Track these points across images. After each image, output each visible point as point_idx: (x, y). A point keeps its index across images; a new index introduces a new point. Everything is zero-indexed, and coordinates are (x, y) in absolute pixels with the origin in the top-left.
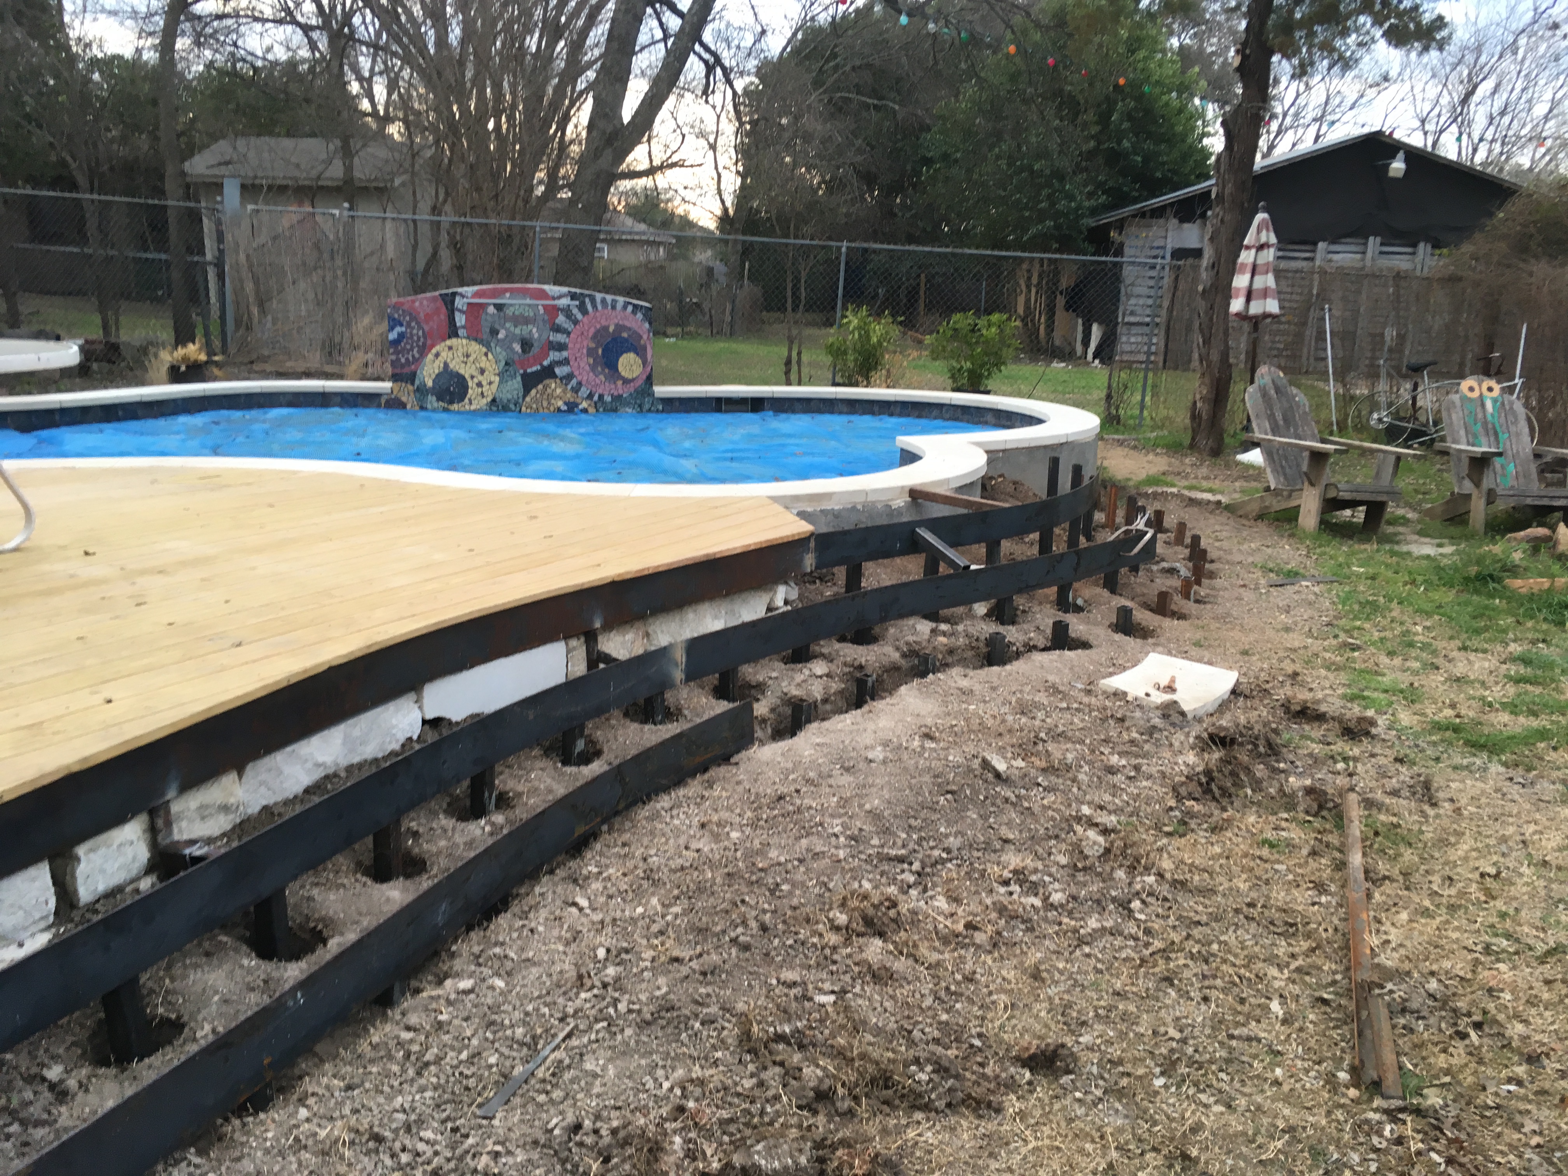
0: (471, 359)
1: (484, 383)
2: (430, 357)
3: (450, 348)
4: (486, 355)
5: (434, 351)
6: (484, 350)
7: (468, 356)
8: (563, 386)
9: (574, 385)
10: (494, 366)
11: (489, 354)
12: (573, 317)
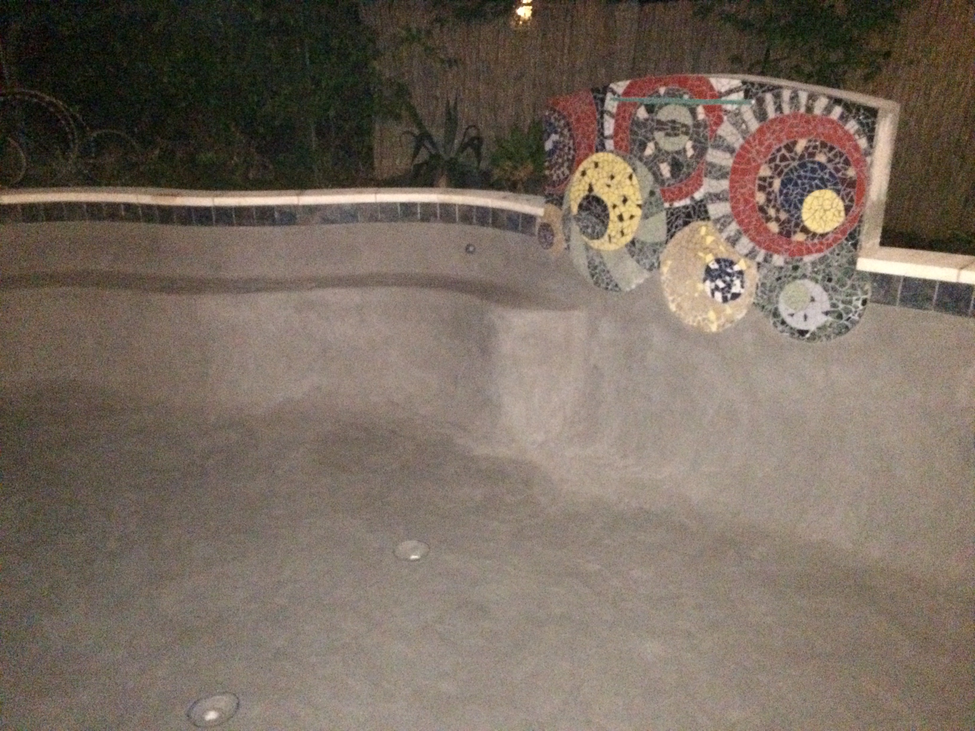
0: (615, 181)
1: (626, 216)
2: (578, 174)
3: (596, 165)
4: (630, 177)
5: (581, 168)
6: (629, 170)
7: (612, 177)
8: (717, 234)
9: (732, 233)
10: (637, 194)
11: (634, 176)
12: (743, 125)
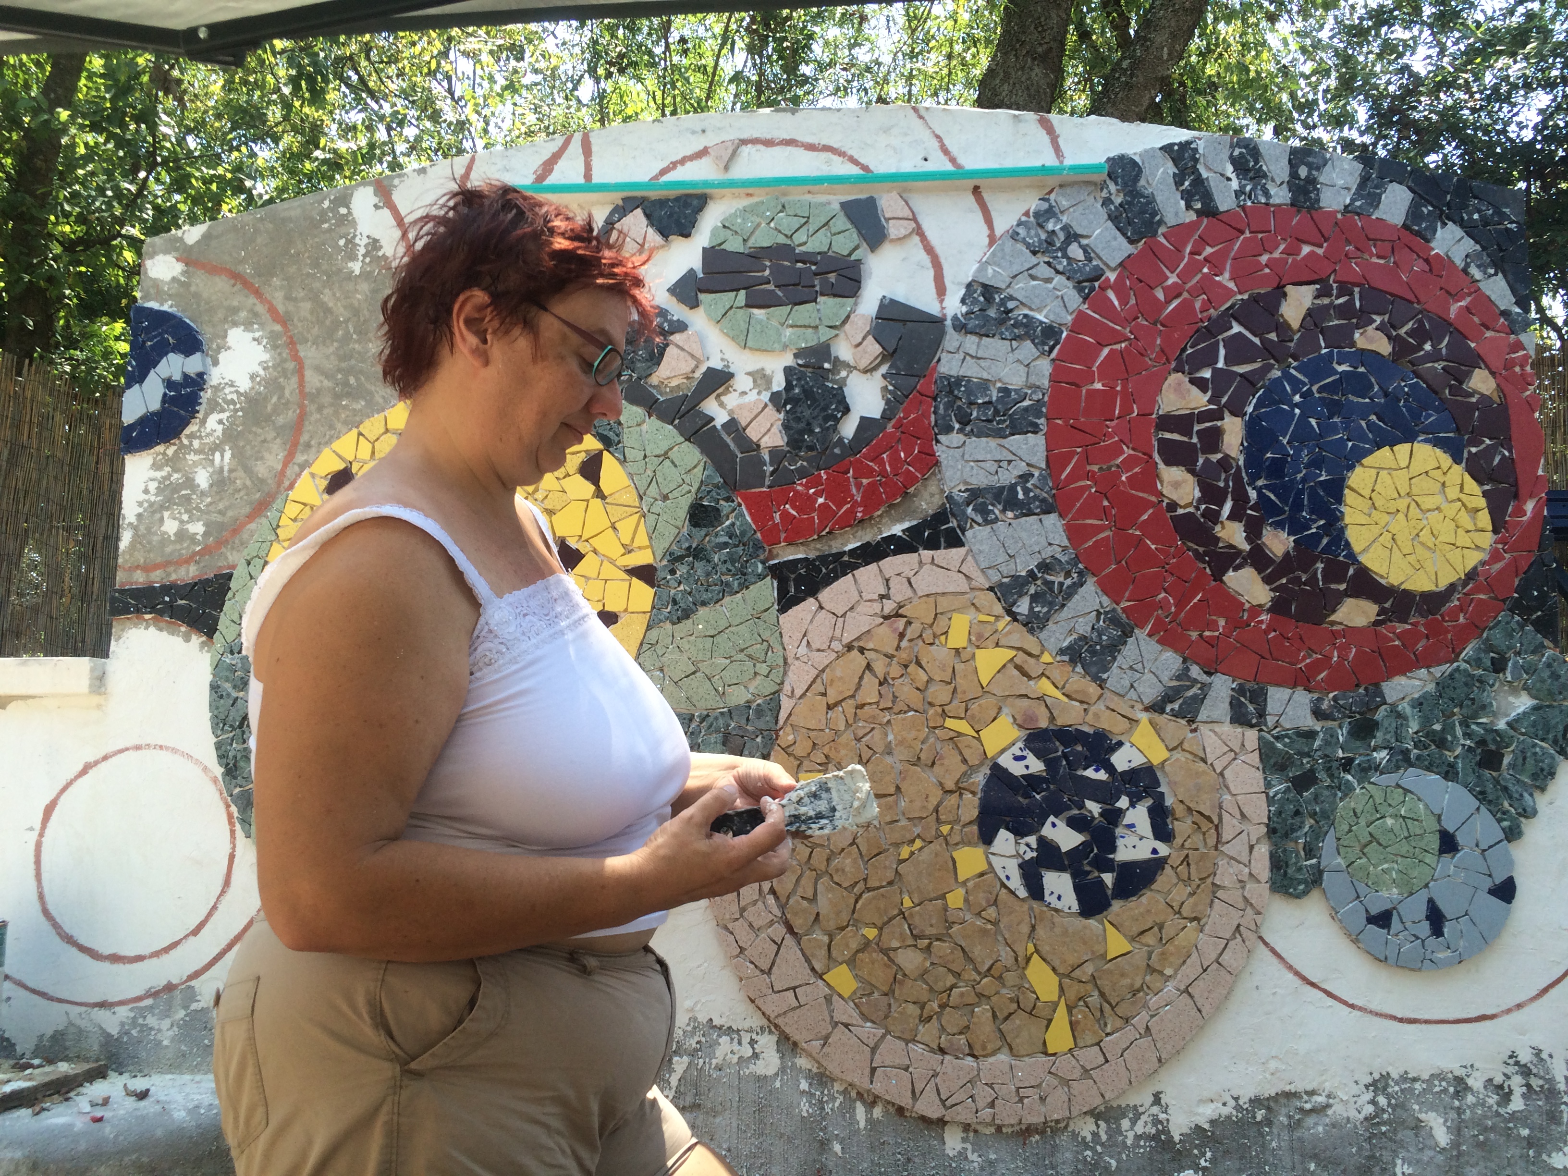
4: (590, 469)
8: (1019, 636)
9: (1084, 627)
10: (626, 527)
11: (609, 464)
12: (1075, 251)
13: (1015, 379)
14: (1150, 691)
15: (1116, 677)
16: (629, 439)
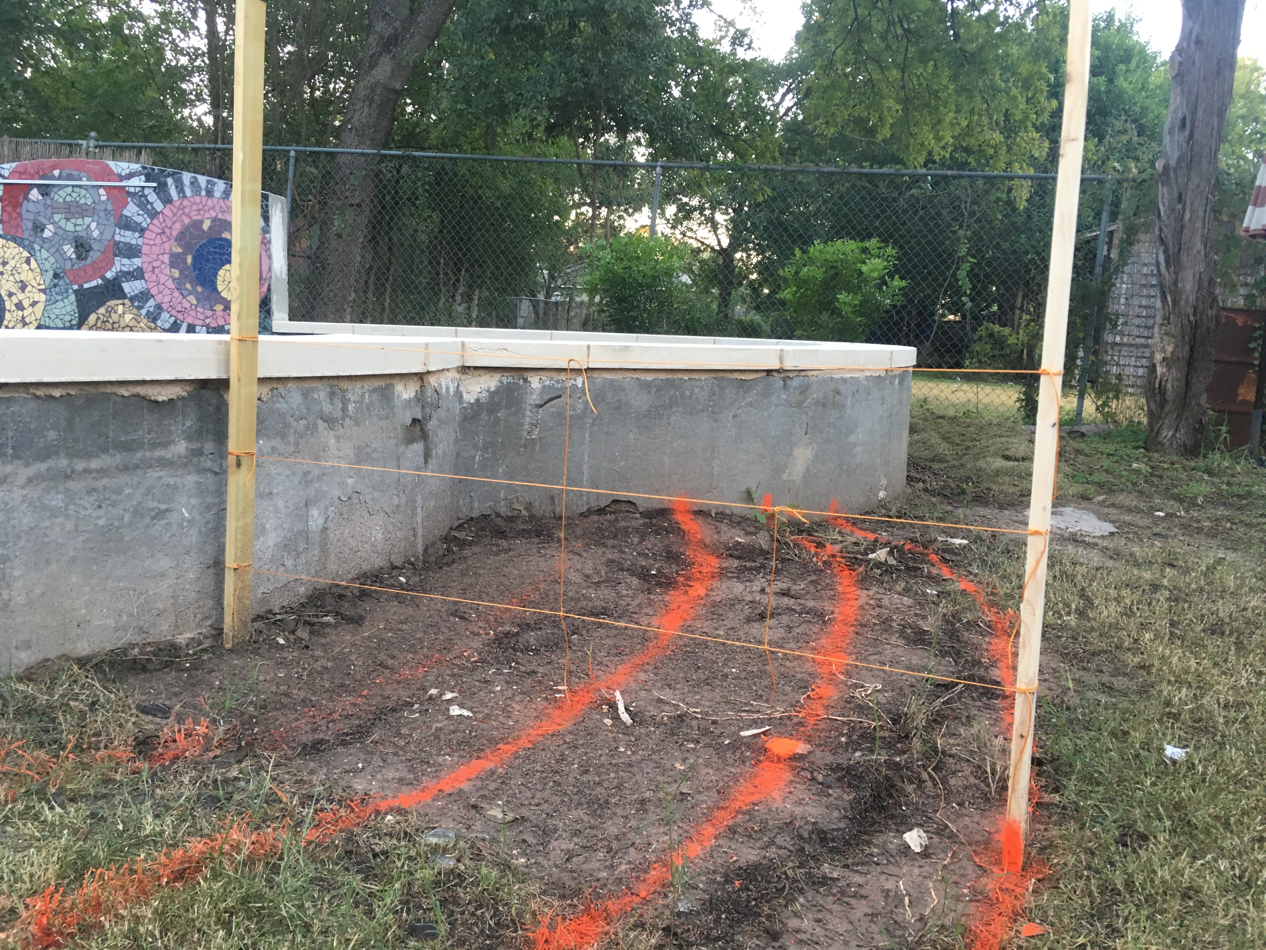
1: (26, 303)
4: (28, 262)
6: (26, 254)
8: (135, 311)
9: (151, 309)
10: (38, 278)
11: (32, 260)
12: (149, 206)
13: (133, 242)
14: (167, 326)
15: (159, 323)
16: (38, 254)
